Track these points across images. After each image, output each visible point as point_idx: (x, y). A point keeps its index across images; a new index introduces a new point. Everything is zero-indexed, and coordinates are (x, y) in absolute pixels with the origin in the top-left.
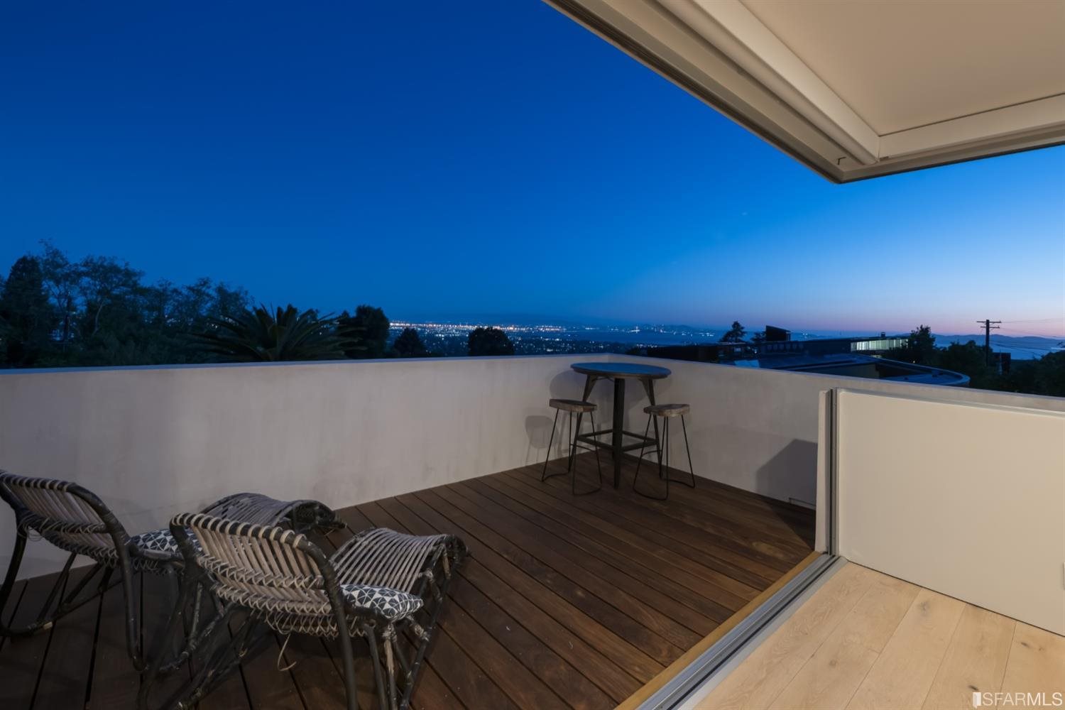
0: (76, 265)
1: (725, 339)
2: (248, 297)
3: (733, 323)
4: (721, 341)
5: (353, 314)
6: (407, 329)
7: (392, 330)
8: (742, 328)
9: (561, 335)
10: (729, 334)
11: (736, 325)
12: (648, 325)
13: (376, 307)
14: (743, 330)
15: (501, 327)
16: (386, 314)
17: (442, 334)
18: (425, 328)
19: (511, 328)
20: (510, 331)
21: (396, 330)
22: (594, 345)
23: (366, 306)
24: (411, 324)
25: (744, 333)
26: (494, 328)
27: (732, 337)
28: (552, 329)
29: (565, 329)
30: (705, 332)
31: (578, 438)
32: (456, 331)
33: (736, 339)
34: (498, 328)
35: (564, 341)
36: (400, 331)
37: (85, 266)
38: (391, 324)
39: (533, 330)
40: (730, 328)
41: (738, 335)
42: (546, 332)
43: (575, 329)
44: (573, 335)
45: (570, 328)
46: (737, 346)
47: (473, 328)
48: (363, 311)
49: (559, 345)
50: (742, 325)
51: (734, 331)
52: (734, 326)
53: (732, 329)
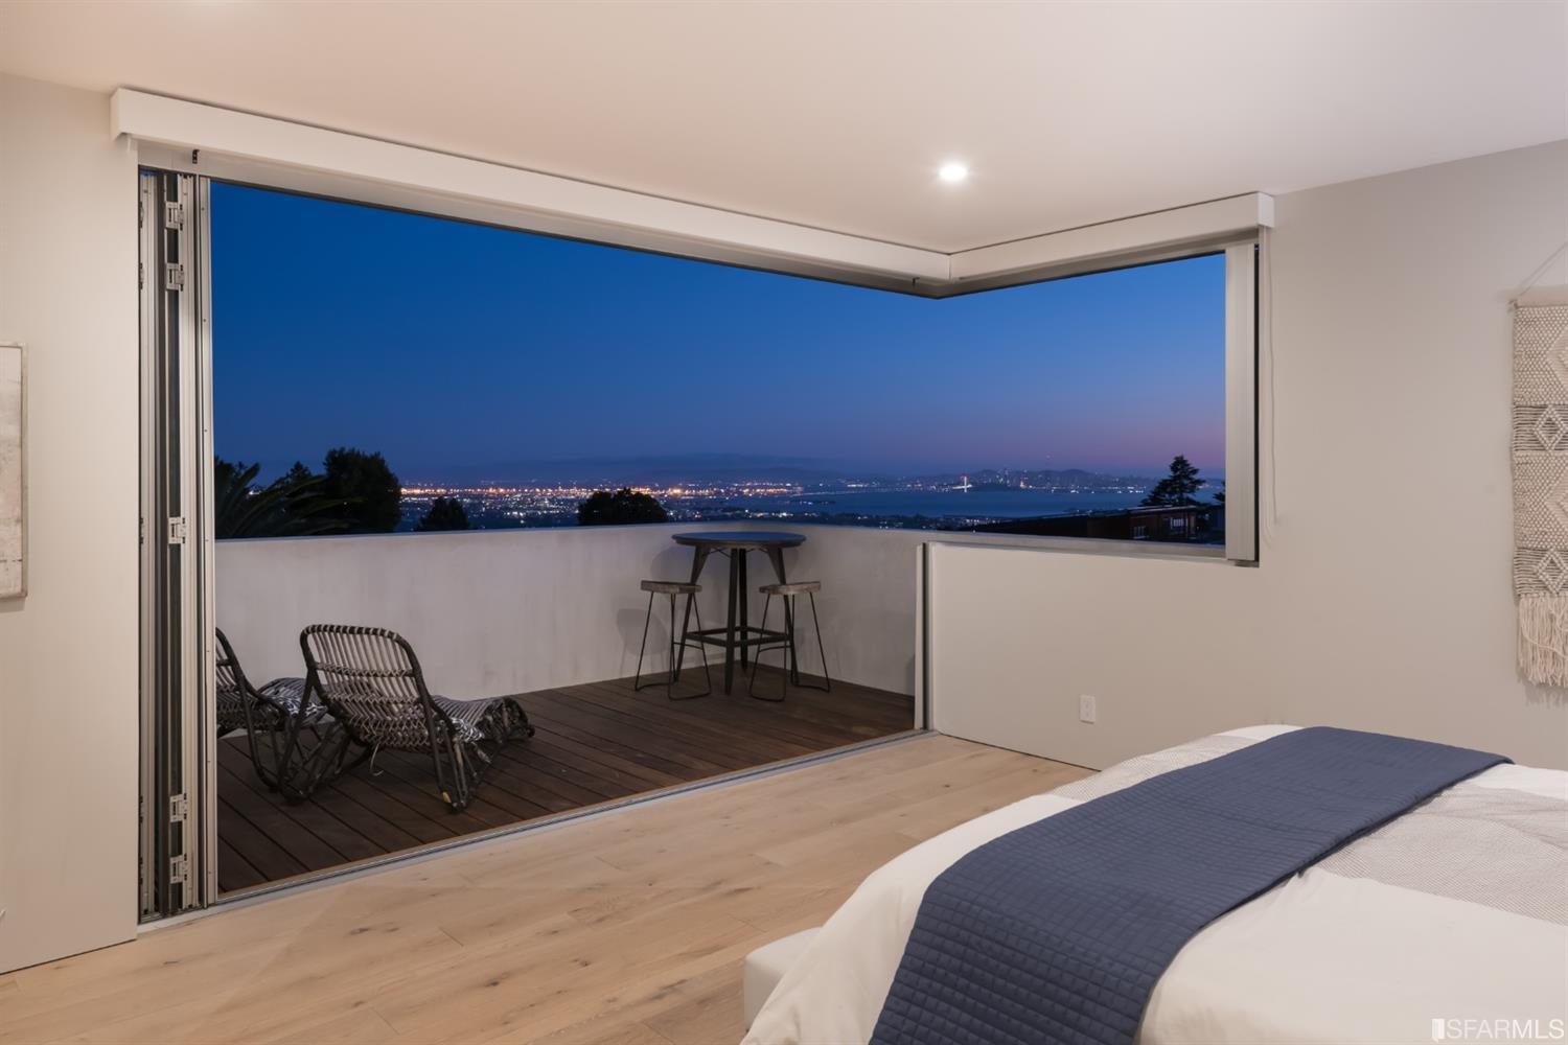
1: (1155, 499)
3: (1172, 461)
4: (1145, 503)
5: (318, 469)
6: (440, 501)
7: (406, 504)
8: (1195, 471)
10: (1164, 486)
11: (1180, 464)
12: (991, 473)
13: (369, 452)
14: (1196, 477)
15: (654, 489)
16: (392, 467)
17: (518, 510)
18: (480, 497)
19: (677, 491)
20: (675, 499)
21: (414, 505)
23: (347, 450)
24: (448, 489)
25: (1199, 482)
26: (634, 491)
27: (1171, 494)
30: (1123, 483)
31: (686, 635)
32: (552, 501)
33: (1181, 499)
34: (645, 491)
36: (422, 505)
38: (404, 491)
39: (727, 493)
40: (1167, 474)
41: (1183, 488)
43: (823, 489)
46: (1176, 514)
47: (585, 494)
48: (340, 462)
50: (1193, 464)
51: (1175, 478)
52: (1174, 468)
53: (1171, 474)
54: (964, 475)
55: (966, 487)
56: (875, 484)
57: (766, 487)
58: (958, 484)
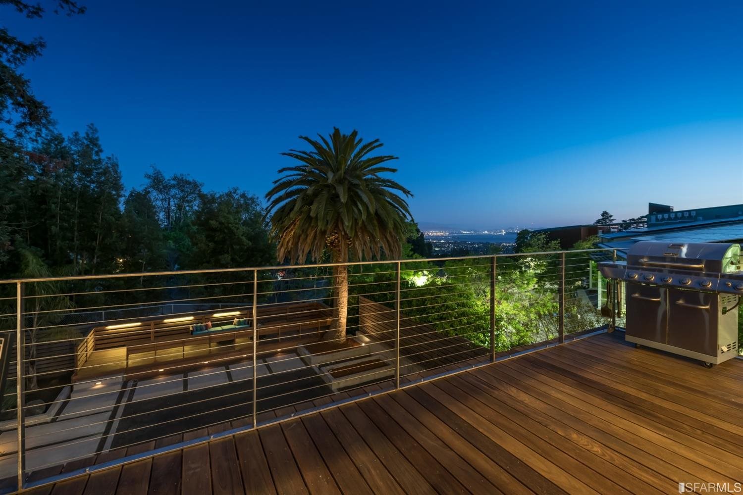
0: (169, 180)
2: (259, 200)
9: (446, 238)
10: (599, 221)
11: (605, 214)
12: (512, 228)
14: (611, 218)
22: (470, 244)
25: (613, 220)
28: (438, 234)
29: (447, 233)
35: (447, 242)
37: (174, 180)
42: (433, 236)
43: (455, 233)
44: (453, 237)
45: (451, 232)
49: (444, 245)
50: (610, 213)
51: (603, 219)
52: (603, 215)
53: (601, 217)
54: (503, 229)
55: (504, 233)
56: (473, 232)
57: (437, 233)
58: (501, 232)
